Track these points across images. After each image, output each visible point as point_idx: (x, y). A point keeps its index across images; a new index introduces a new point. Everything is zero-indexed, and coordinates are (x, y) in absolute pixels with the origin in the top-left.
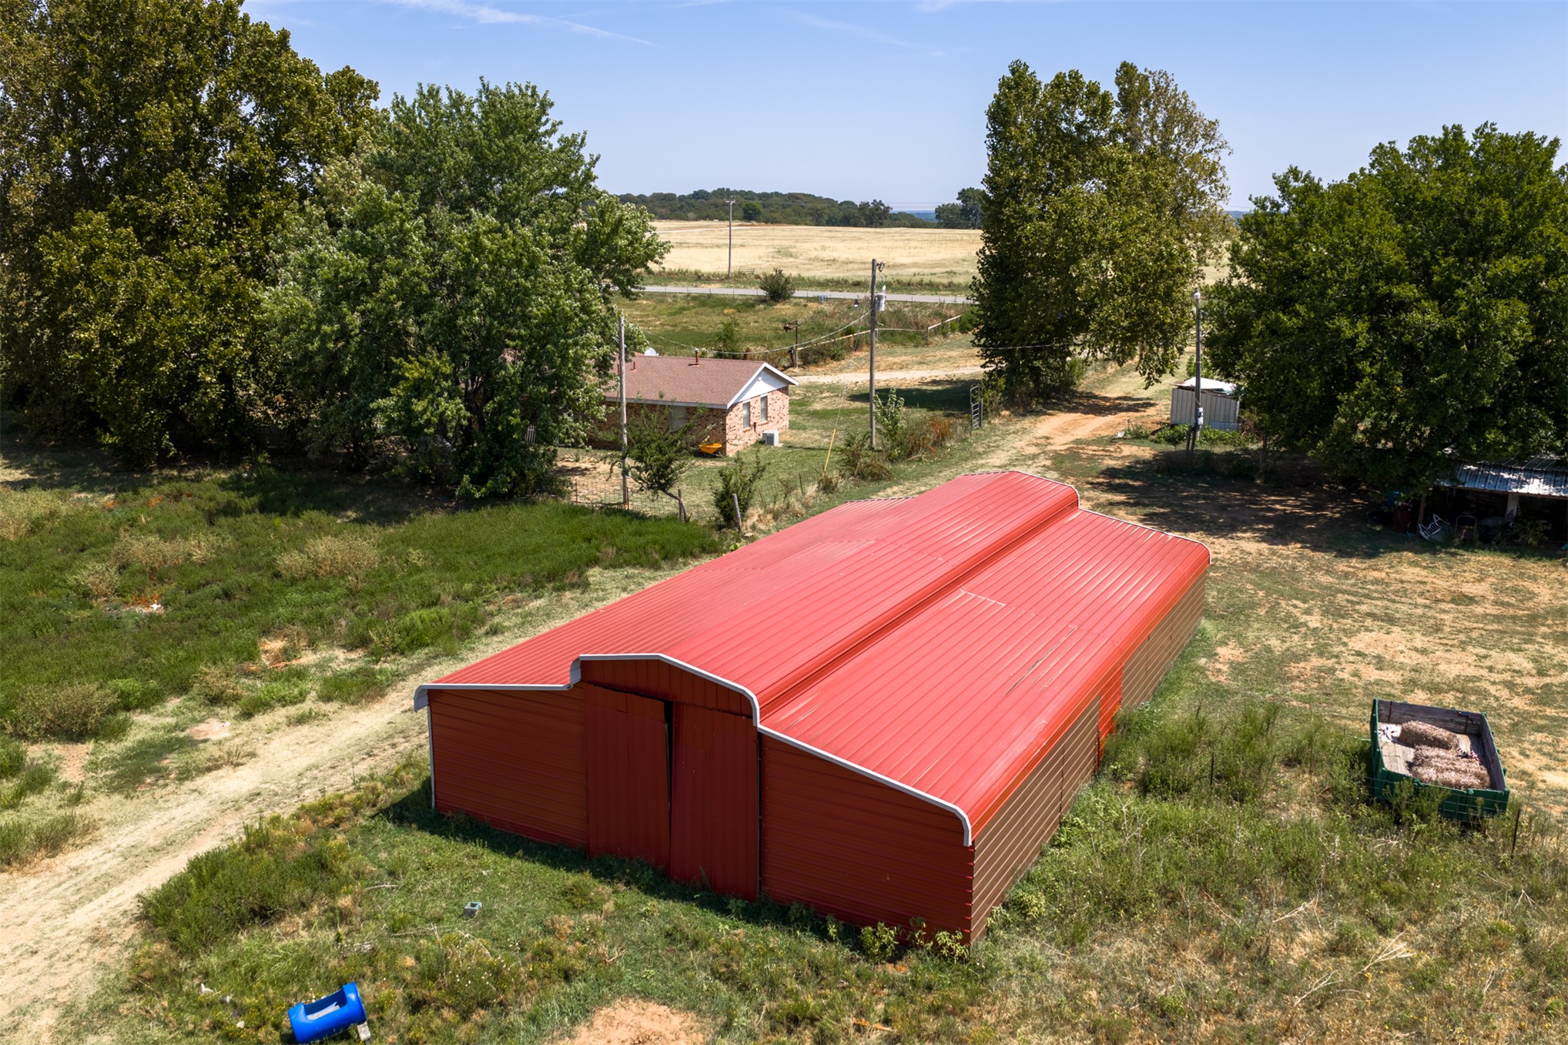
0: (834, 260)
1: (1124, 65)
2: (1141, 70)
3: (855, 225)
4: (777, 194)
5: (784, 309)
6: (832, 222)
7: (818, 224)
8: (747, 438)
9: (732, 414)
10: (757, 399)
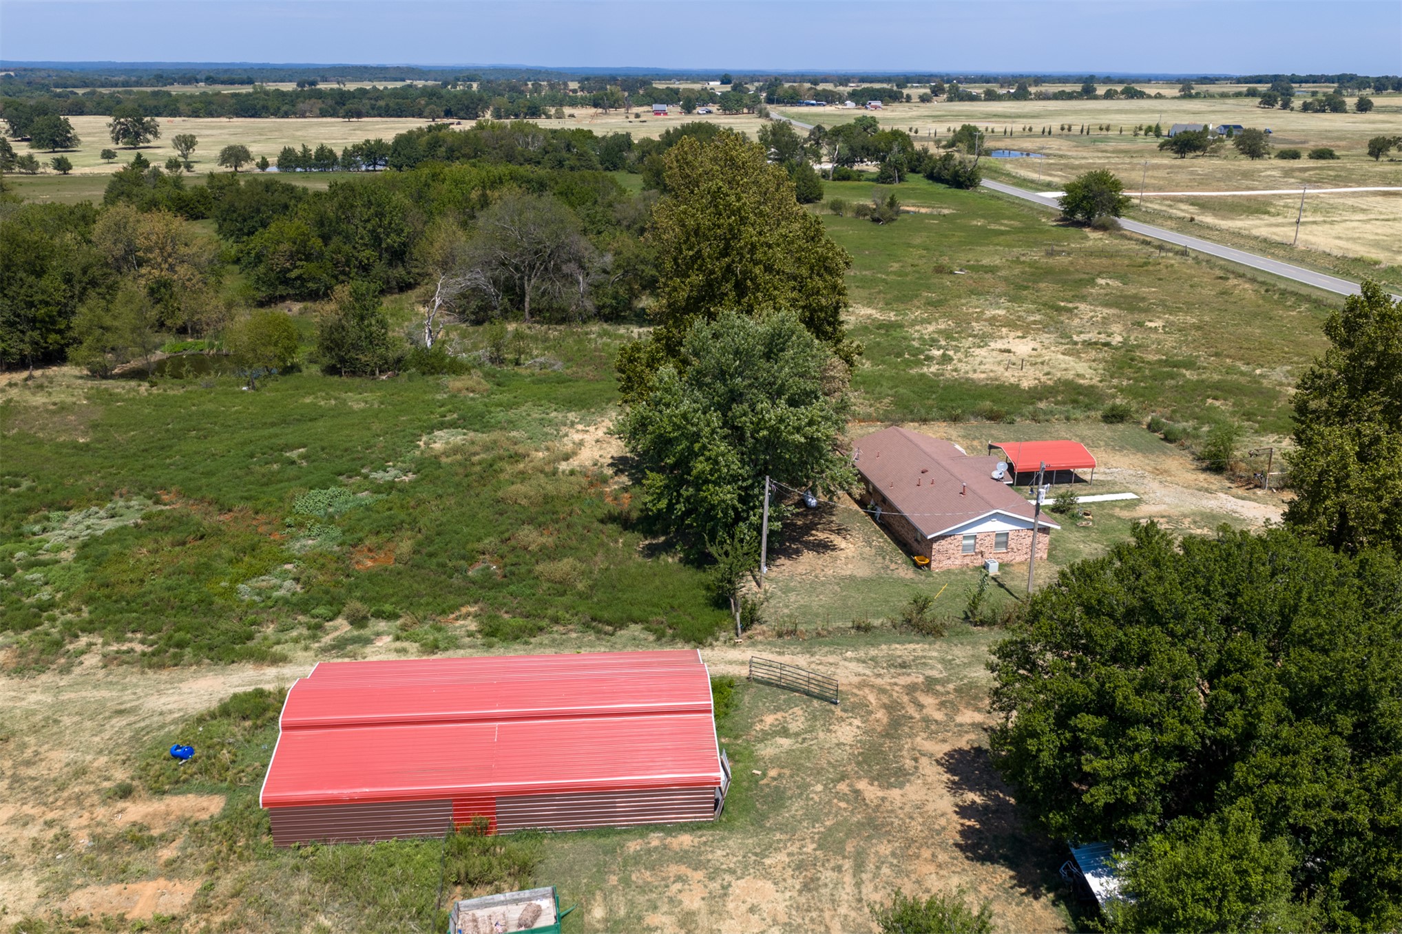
8: (967, 560)
9: (943, 542)
10: (988, 534)
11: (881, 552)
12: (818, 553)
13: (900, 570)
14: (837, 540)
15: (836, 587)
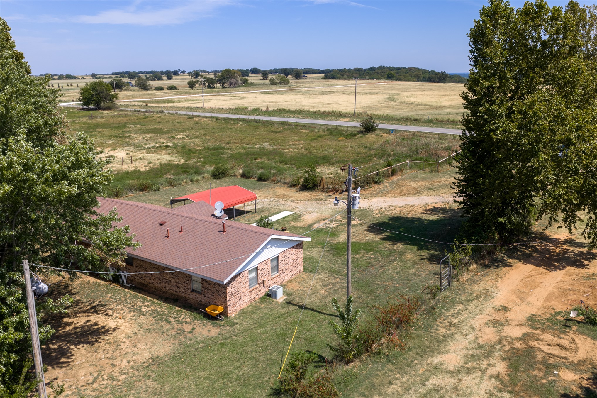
0: (412, 103)
1: (571, 2)
2: (581, 6)
3: (434, 82)
4: (404, 68)
5: (371, 137)
6: (424, 80)
7: (418, 81)
8: (254, 295)
9: (234, 283)
10: (265, 262)
11: (159, 317)
12: (91, 343)
13: (198, 329)
14: (101, 320)
15: (149, 382)
